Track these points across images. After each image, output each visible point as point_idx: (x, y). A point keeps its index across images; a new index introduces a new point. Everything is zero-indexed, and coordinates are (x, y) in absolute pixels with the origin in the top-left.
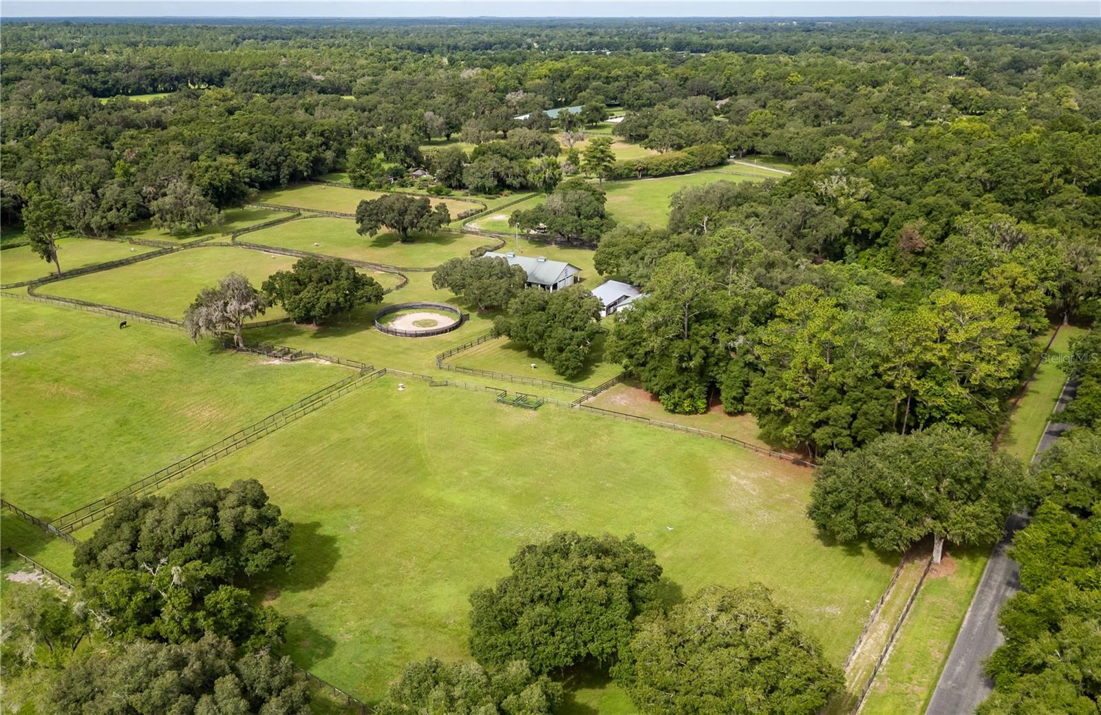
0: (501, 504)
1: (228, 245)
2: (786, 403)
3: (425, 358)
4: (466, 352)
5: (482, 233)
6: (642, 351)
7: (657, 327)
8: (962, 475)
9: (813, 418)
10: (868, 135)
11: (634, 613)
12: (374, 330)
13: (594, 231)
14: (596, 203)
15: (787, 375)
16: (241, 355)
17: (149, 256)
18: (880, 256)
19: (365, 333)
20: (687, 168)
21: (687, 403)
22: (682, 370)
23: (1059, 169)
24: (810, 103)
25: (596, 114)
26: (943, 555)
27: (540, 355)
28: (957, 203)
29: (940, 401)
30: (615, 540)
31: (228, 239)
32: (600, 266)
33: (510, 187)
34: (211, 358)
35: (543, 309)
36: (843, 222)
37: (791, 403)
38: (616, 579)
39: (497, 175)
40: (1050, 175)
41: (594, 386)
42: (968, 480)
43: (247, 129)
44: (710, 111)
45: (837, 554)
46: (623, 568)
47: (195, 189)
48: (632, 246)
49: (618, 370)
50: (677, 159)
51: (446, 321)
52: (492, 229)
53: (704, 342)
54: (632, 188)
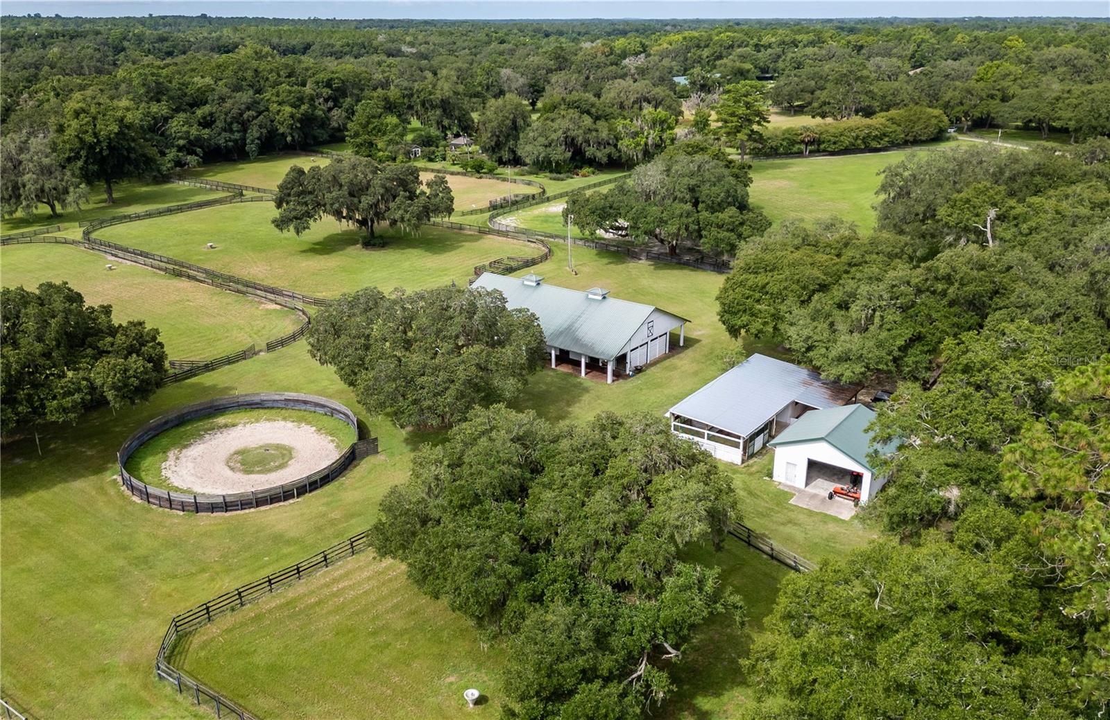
1: (74, 242)
5: (518, 233)
13: (724, 234)
14: (732, 181)
24: (1060, 60)
39: (570, 143)
48: (817, 273)
50: (869, 127)
52: (536, 228)
54: (795, 169)
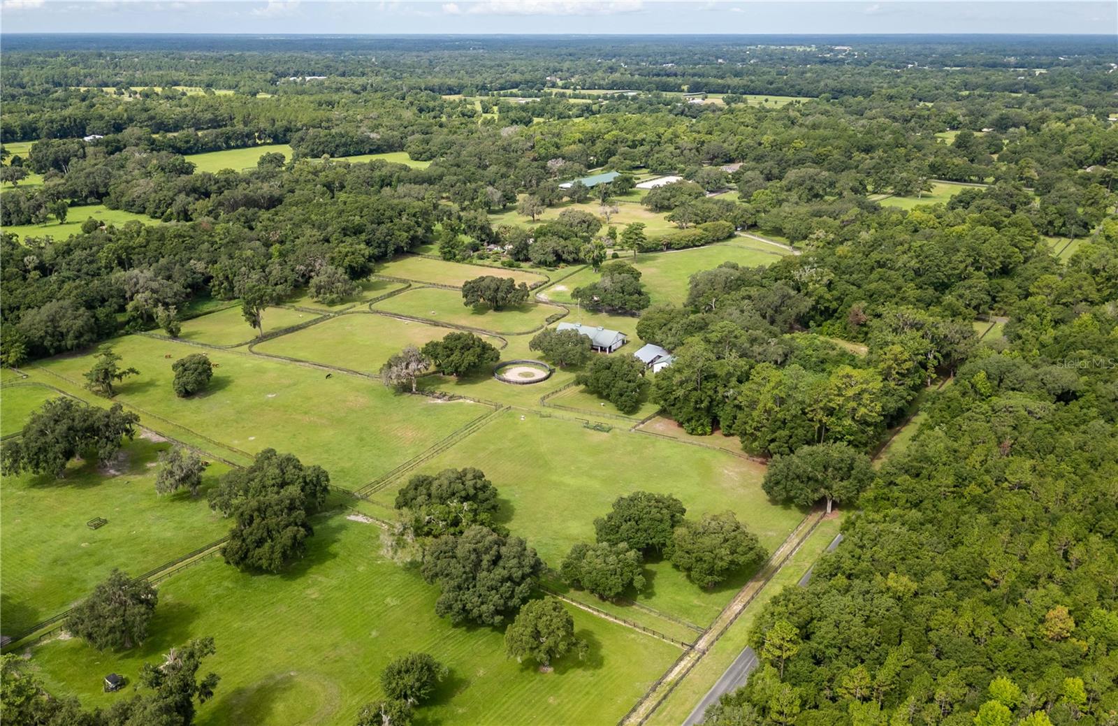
0: (596, 485)
1: (364, 312)
2: (755, 429)
3: (533, 398)
4: (558, 395)
5: (551, 302)
6: (672, 398)
7: (682, 383)
8: (838, 466)
9: (768, 438)
10: (846, 218)
11: (673, 526)
12: (494, 379)
13: (635, 304)
15: (755, 413)
16: (414, 397)
17: (316, 321)
18: (837, 325)
19: (489, 381)
20: (703, 242)
21: (699, 429)
22: (696, 409)
23: (971, 260)
24: (807, 177)
25: (626, 184)
26: (833, 509)
27: (607, 397)
28: (893, 287)
29: (840, 429)
30: (663, 496)
31: (365, 307)
32: (641, 334)
33: (566, 261)
34: (397, 398)
35: (609, 368)
36: (810, 302)
37: (757, 429)
38: (665, 511)
39: (555, 252)
40: (964, 265)
41: (642, 418)
42: (841, 469)
43: (358, 213)
44: (723, 181)
45: (778, 510)
46: (668, 507)
47: (341, 270)
48: (663, 320)
49: (657, 408)
50: (695, 234)
51: (540, 373)
52: (557, 299)
53: (710, 393)
54: (660, 260)
